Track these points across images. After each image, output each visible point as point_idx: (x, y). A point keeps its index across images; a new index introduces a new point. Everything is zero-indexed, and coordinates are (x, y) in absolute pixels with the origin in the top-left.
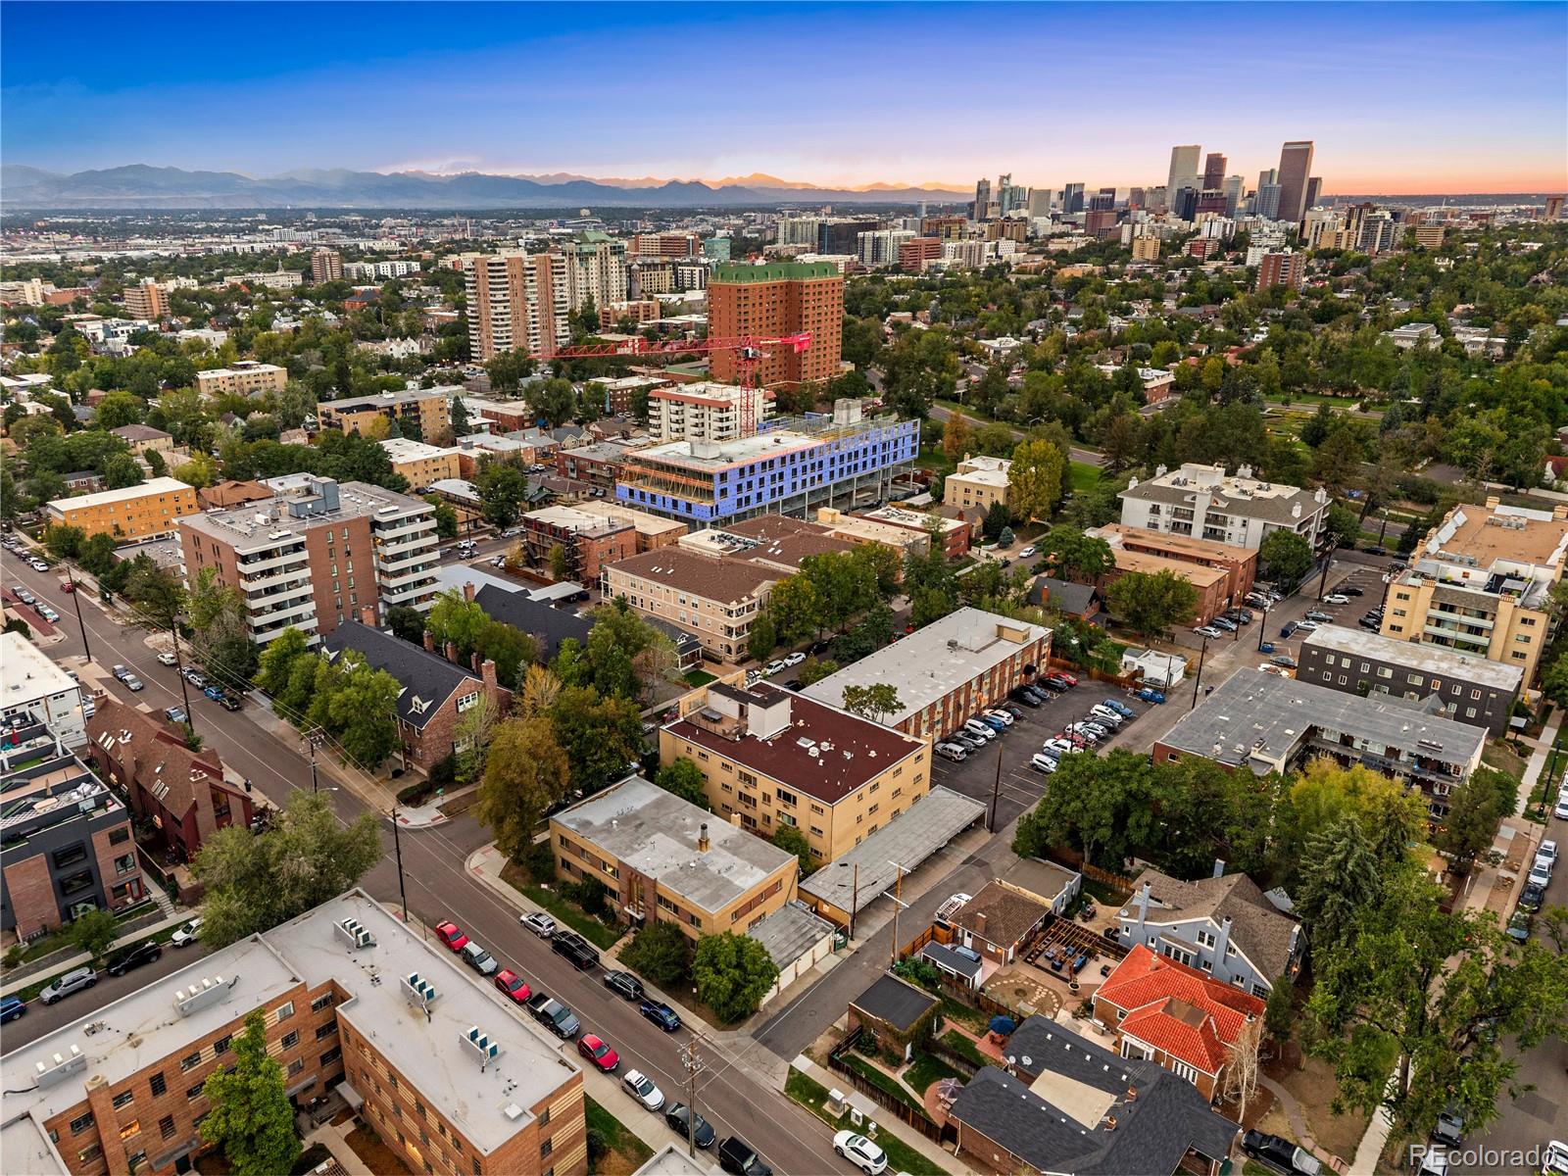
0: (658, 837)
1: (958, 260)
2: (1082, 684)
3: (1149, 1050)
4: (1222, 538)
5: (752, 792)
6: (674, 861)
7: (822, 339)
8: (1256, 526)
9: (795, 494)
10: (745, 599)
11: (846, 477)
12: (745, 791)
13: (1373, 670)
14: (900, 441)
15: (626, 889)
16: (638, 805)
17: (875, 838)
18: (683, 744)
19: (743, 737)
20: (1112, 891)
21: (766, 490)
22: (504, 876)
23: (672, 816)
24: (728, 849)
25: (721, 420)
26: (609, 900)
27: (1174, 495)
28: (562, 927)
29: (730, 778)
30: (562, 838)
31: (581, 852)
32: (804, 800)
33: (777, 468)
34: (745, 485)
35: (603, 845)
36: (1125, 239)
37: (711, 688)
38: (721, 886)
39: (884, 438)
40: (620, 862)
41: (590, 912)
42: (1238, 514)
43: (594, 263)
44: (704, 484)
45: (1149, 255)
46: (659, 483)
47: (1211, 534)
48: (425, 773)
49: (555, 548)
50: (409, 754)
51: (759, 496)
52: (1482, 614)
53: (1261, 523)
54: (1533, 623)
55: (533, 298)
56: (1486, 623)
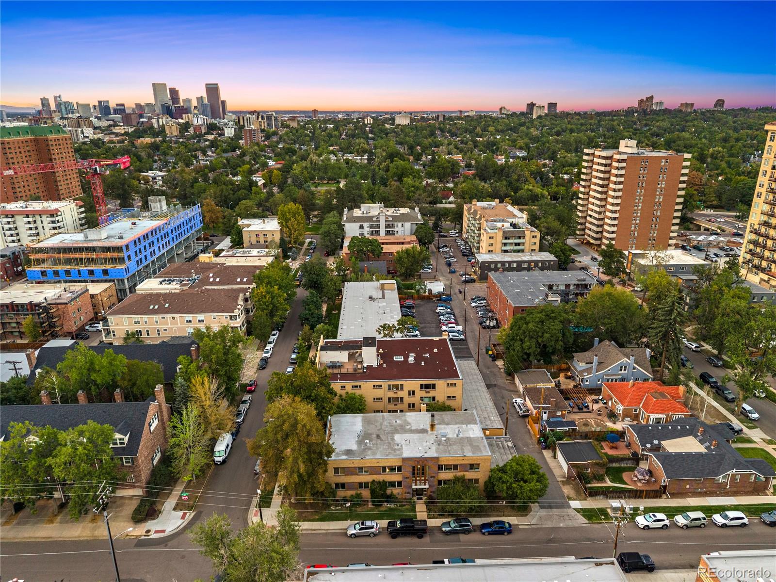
0: (398, 437)
4: (394, 234)
5: (400, 394)
6: (429, 443)
7: (67, 173)
8: (408, 225)
9: (160, 254)
10: (239, 307)
11: (179, 240)
12: (395, 396)
13: (509, 266)
14: (195, 217)
16: (359, 427)
18: (337, 386)
19: (365, 368)
21: (148, 253)
23: (386, 424)
25: (53, 222)
26: (389, 490)
27: (369, 219)
30: (336, 469)
31: (359, 470)
32: (441, 383)
33: (150, 239)
34: (138, 251)
37: (321, 350)
38: (468, 441)
39: (189, 216)
40: (399, 460)
42: (399, 222)
44: (114, 254)
46: (68, 262)
47: (389, 233)
48: (138, 492)
51: (146, 258)
52: (520, 238)
53: (410, 223)
54: (536, 236)
56: (522, 241)
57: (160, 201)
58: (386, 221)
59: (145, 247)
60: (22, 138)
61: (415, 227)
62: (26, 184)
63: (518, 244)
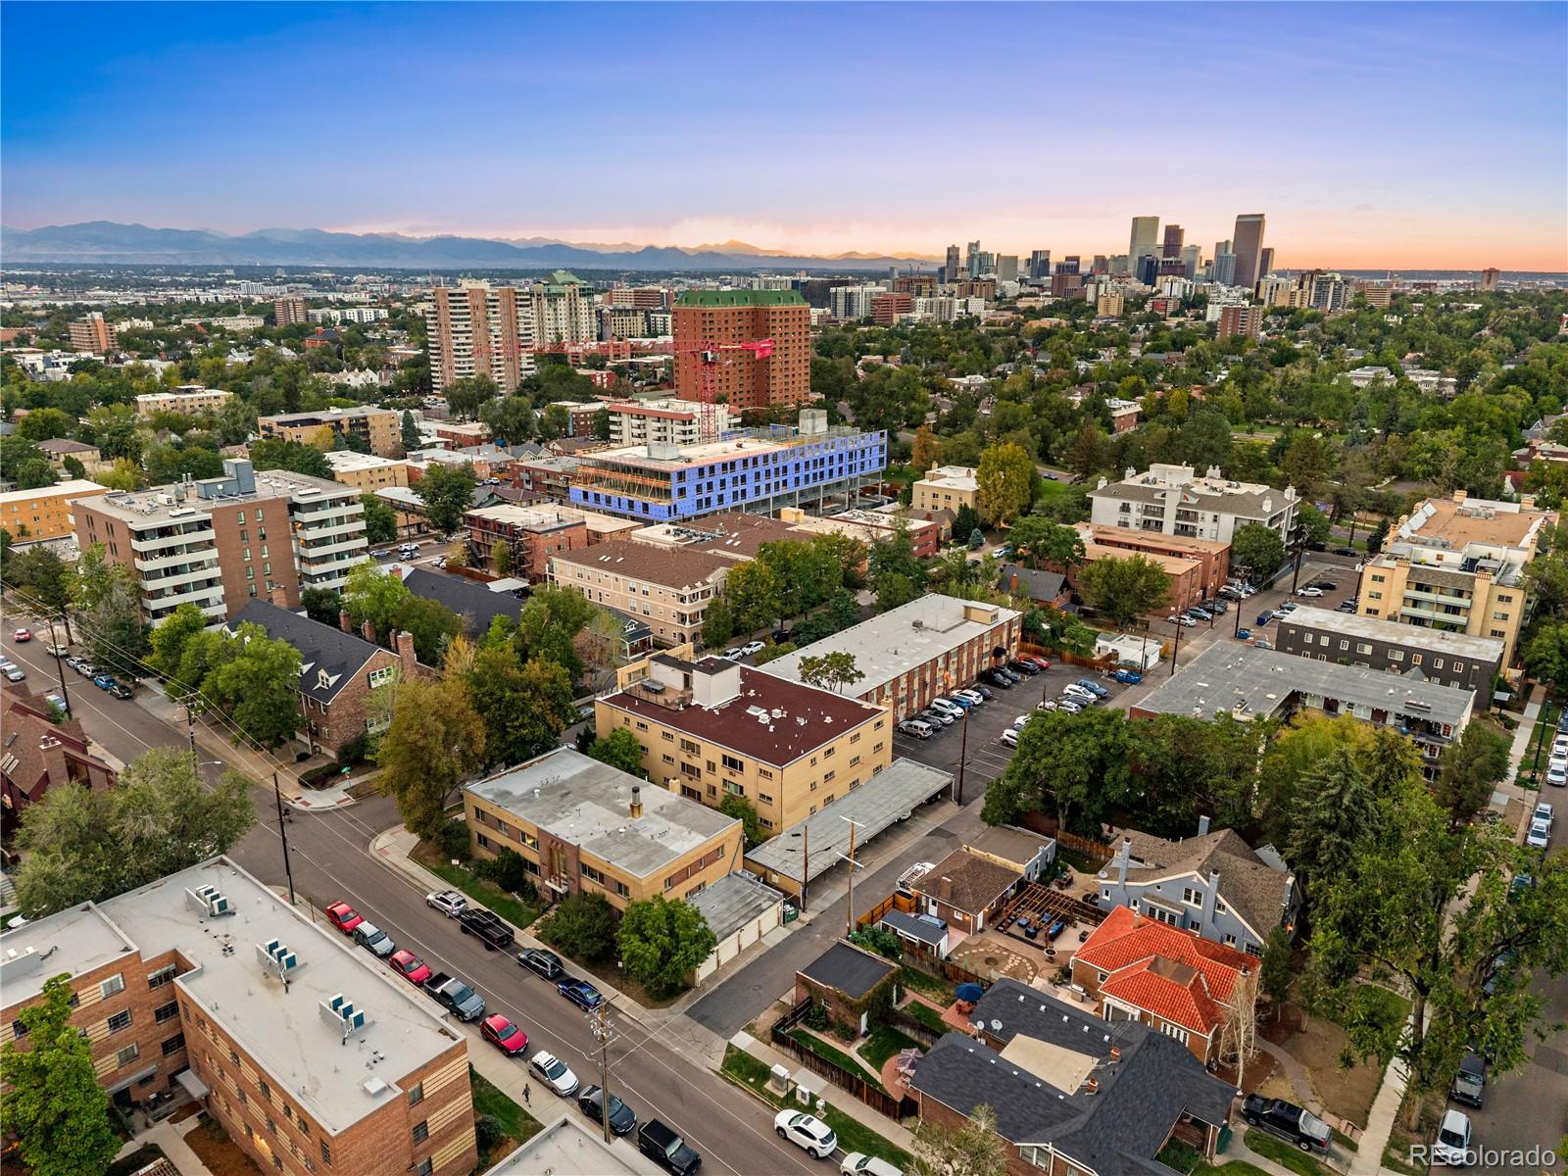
0: (587, 806)
1: (928, 314)
2: (1054, 667)
3: (1134, 1011)
4: (1193, 535)
5: (695, 762)
6: (602, 828)
7: (790, 366)
8: (1227, 521)
9: (758, 498)
10: (699, 584)
11: (812, 485)
12: (688, 761)
13: (1353, 647)
14: (867, 451)
15: (546, 861)
16: (565, 776)
17: (832, 809)
18: (620, 715)
19: (688, 707)
20: (1091, 859)
21: (728, 493)
22: (415, 855)
23: (603, 786)
24: (664, 815)
25: (684, 433)
26: (529, 876)
27: (1144, 494)
28: (473, 904)
29: (672, 748)
30: (477, 810)
31: (498, 824)
32: (750, 763)
33: (739, 471)
34: (705, 486)
35: (521, 815)
36: (1090, 297)
37: (653, 659)
38: (653, 851)
39: (851, 447)
40: (540, 831)
41: (508, 889)
42: (1209, 509)
43: (562, 304)
44: (661, 484)
45: (1114, 312)
46: (615, 485)
47: (1182, 531)
48: (333, 755)
50: (315, 735)
51: (721, 498)
52: (1460, 594)
53: (1232, 517)
54: (1509, 599)
55: (497, 330)
56: (1464, 602)
57: (813, 417)
58: (1180, 504)
59: (723, 483)
60: (735, 307)
61: (1242, 525)
62: (725, 377)
63: (1455, 610)
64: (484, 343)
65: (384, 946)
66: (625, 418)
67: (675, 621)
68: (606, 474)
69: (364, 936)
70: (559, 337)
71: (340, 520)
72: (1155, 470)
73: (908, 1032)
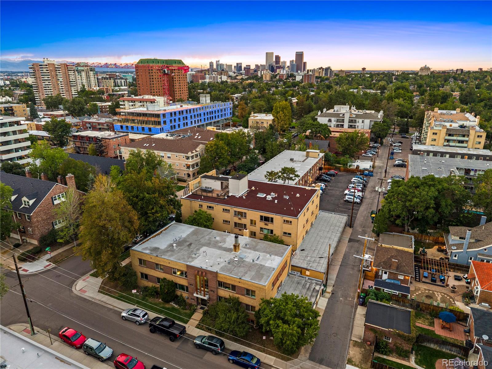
0: (204, 249)
1: (210, 80)
2: (339, 173)
4: (355, 128)
5: (243, 221)
6: (222, 260)
8: (367, 122)
9: (192, 126)
10: (194, 151)
11: (209, 121)
12: (239, 222)
13: (442, 156)
14: (226, 109)
15: (191, 282)
16: (184, 235)
18: (196, 204)
19: (228, 196)
20: (422, 243)
21: (181, 123)
22: (102, 290)
23: (207, 237)
24: (249, 248)
26: (179, 292)
27: (337, 115)
28: (152, 315)
29: (228, 216)
30: (140, 260)
31: (157, 266)
32: (278, 219)
33: (185, 115)
34: (173, 120)
35: (172, 259)
36: (259, 75)
37: (202, 177)
39: (220, 108)
40: (188, 266)
41: (167, 302)
42: (360, 118)
43: (83, 74)
44: (156, 119)
45: (268, 79)
46: (135, 122)
47: (351, 127)
48: (36, 242)
49: (90, 147)
50: (23, 233)
51: (179, 125)
52: (464, 136)
53: (369, 120)
54: (481, 136)
55: (61, 79)
56: (466, 139)
57: (205, 97)
58: (350, 117)
59: (179, 119)
61: (373, 123)
63: (462, 142)
64: (56, 85)
65: (107, 352)
66: (126, 103)
67: (185, 169)
68: (131, 117)
69: (91, 348)
70: (84, 86)
71: (14, 133)
72: (336, 107)
73: (432, 346)
